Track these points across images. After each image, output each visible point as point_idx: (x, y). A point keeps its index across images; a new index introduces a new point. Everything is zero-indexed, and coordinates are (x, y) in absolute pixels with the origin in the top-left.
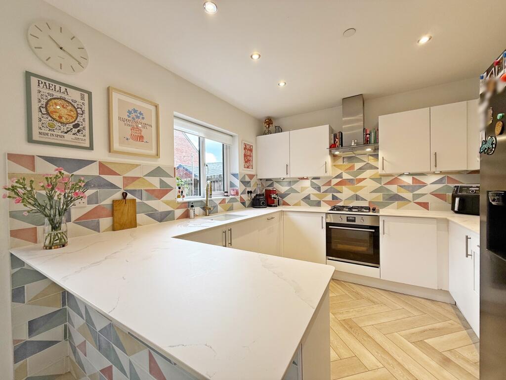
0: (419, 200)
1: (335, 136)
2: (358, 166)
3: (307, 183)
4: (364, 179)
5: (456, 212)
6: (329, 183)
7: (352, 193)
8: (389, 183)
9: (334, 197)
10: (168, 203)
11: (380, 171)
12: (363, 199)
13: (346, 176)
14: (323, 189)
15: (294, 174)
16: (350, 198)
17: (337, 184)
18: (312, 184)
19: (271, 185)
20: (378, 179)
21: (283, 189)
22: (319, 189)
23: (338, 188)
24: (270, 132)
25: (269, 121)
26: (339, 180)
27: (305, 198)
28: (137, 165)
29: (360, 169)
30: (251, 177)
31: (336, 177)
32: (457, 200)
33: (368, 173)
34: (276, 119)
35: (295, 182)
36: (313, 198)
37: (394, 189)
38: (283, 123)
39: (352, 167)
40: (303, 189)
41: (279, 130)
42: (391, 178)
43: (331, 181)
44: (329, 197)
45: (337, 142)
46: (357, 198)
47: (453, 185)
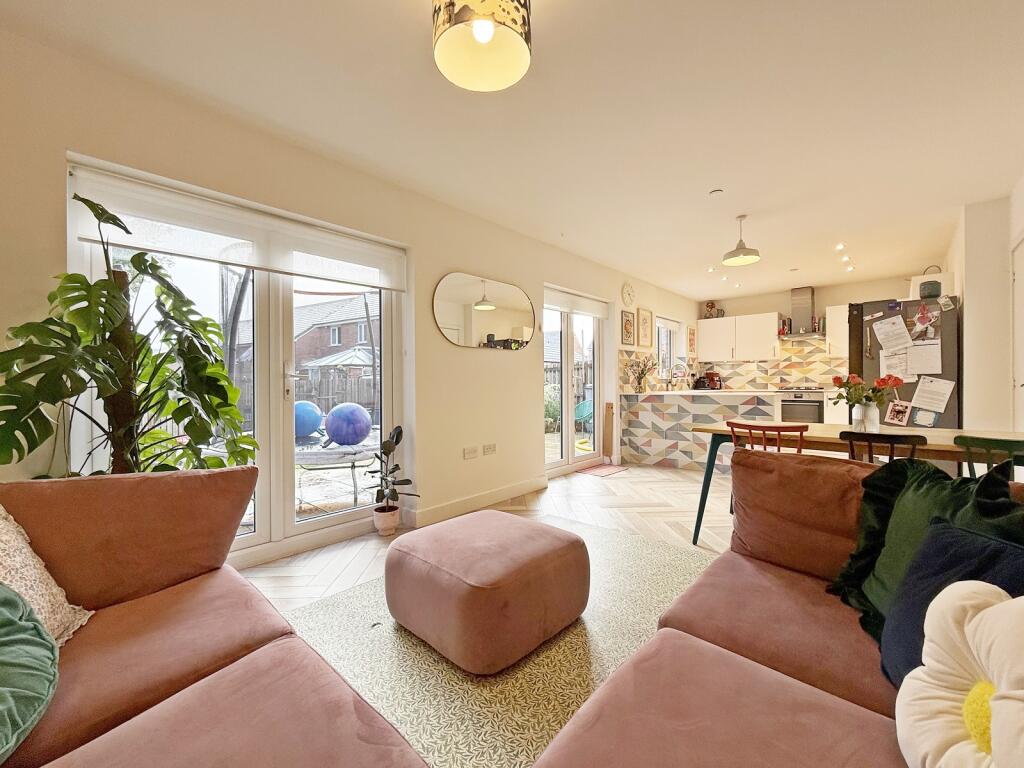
1: (784, 322)
2: (807, 349)
3: (753, 366)
4: (814, 362)
6: (777, 366)
7: (802, 376)
8: (838, 366)
9: (782, 380)
11: (827, 355)
12: (812, 381)
13: (795, 359)
14: (771, 372)
15: (739, 358)
16: (801, 380)
17: (785, 367)
18: (758, 367)
19: (712, 368)
21: (724, 372)
22: (766, 372)
23: (786, 371)
24: (711, 316)
25: (711, 304)
26: (788, 363)
27: (750, 381)
29: (810, 352)
30: (694, 360)
31: (785, 360)
33: (817, 357)
34: (720, 302)
35: (739, 365)
36: (759, 381)
38: (727, 308)
40: (748, 372)
41: (721, 314)
43: (779, 364)
44: (777, 380)
45: (786, 328)
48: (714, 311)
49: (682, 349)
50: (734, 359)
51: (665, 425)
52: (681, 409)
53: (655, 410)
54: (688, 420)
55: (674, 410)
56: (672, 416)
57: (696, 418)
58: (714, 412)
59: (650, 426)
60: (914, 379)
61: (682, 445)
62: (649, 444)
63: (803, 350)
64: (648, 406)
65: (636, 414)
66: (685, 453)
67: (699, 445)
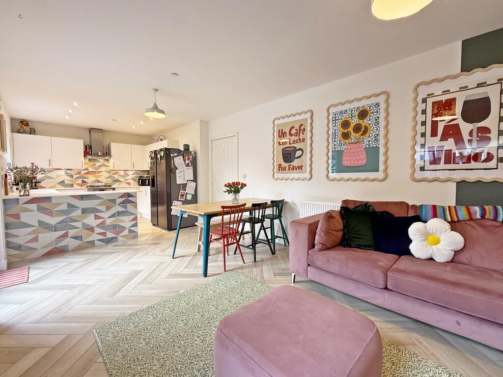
0: (127, 182)
1: (86, 146)
2: (98, 164)
3: (62, 173)
4: (102, 171)
5: (140, 185)
6: (80, 173)
7: (95, 179)
8: (114, 174)
9: (83, 182)
11: (111, 168)
12: (101, 182)
13: (91, 169)
14: (75, 176)
16: (94, 181)
17: (85, 174)
18: (66, 173)
20: (109, 172)
22: (72, 176)
23: (86, 176)
25: (24, 122)
26: (86, 171)
27: (60, 182)
29: (99, 166)
30: (13, 166)
31: (84, 170)
32: (140, 181)
33: (103, 169)
35: (51, 171)
36: (66, 182)
37: (116, 177)
39: (95, 165)
40: (58, 176)
41: (32, 132)
43: (80, 172)
44: (80, 181)
45: (88, 151)
46: (98, 181)
47: (138, 176)
48: (27, 128)
50: (51, 167)
51: (53, 221)
52: (70, 206)
53: (40, 209)
54: (78, 212)
55: (64, 207)
56: (63, 212)
57: (85, 211)
58: (99, 205)
59: (36, 224)
60: (186, 182)
61: (72, 232)
62: (35, 240)
63: (95, 164)
65: (17, 216)
66: (75, 238)
67: (87, 229)
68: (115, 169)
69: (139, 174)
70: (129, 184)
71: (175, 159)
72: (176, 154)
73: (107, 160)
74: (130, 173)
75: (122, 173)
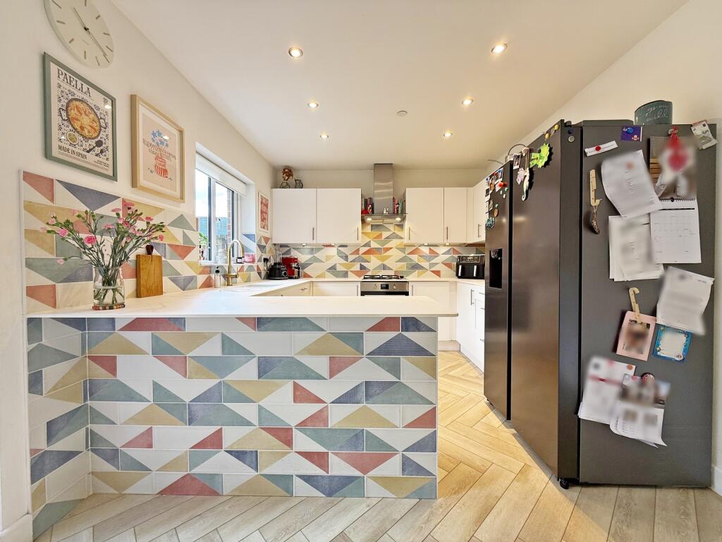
0: (434, 269)
1: (366, 201)
2: (385, 234)
3: (333, 251)
4: (391, 248)
5: (459, 277)
6: (357, 252)
7: (380, 263)
8: (411, 253)
9: (362, 267)
10: (190, 265)
11: (406, 241)
12: (390, 269)
13: (374, 245)
14: (351, 258)
15: (321, 240)
16: (378, 268)
17: (365, 253)
18: (339, 252)
19: (288, 252)
20: (402, 249)
21: (303, 258)
22: (346, 258)
23: (366, 257)
24: (288, 186)
25: (288, 171)
26: (366, 249)
27: (330, 269)
28: (161, 210)
29: (387, 238)
30: (267, 240)
31: (364, 246)
32: (460, 267)
33: (394, 243)
34: (298, 170)
35: (319, 250)
36: (339, 268)
37: (415, 258)
38: (305, 177)
39: (380, 236)
40: (328, 258)
41: (299, 184)
42: (412, 249)
43: (359, 249)
44: (357, 267)
45: (368, 208)
46: (385, 267)
47: (456, 256)
48: (291, 180)
49: (250, 222)
50: (314, 242)
53: (161, 351)
54: (248, 371)
55: (213, 349)
57: (266, 367)
58: (312, 350)
59: (148, 393)
60: (655, 274)
61: (232, 436)
62: (146, 440)
63: (381, 234)
64: (143, 339)
65: (110, 364)
66: (239, 455)
67: (268, 430)
68: (412, 241)
69: (458, 253)
70: (437, 273)
71: (607, 168)
72: (612, 145)
73: (401, 226)
74: (441, 250)
75: (426, 250)
